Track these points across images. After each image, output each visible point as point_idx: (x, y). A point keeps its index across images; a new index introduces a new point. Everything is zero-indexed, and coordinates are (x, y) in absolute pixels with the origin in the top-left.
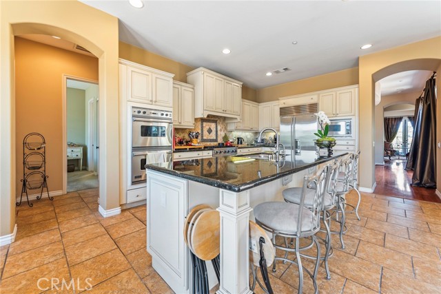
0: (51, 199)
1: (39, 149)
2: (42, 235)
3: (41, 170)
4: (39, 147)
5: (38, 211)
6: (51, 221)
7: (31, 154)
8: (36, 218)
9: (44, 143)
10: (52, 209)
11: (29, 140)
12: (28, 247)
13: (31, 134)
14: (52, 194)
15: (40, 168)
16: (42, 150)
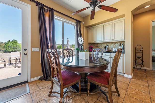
0: (145, 70)
1: (140, 51)
2: (141, 81)
3: (141, 58)
4: (140, 50)
5: (140, 73)
6: (145, 78)
7: (138, 52)
8: (139, 75)
9: (142, 49)
10: (145, 73)
11: (137, 48)
12: (136, 82)
13: (138, 46)
14: (145, 68)
15: (140, 57)
16: (142, 51)
